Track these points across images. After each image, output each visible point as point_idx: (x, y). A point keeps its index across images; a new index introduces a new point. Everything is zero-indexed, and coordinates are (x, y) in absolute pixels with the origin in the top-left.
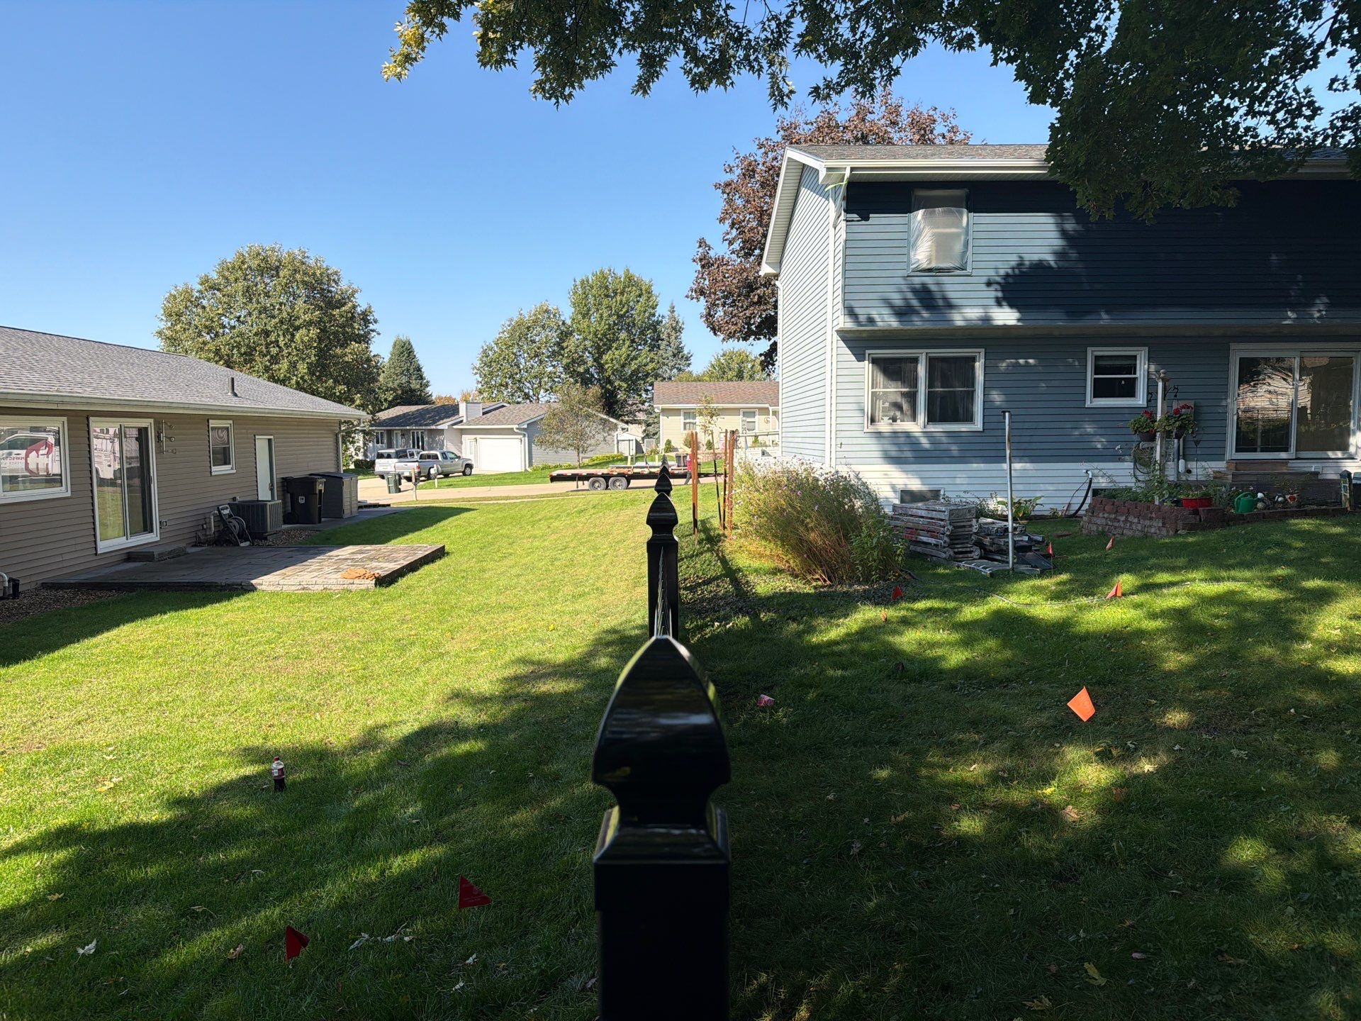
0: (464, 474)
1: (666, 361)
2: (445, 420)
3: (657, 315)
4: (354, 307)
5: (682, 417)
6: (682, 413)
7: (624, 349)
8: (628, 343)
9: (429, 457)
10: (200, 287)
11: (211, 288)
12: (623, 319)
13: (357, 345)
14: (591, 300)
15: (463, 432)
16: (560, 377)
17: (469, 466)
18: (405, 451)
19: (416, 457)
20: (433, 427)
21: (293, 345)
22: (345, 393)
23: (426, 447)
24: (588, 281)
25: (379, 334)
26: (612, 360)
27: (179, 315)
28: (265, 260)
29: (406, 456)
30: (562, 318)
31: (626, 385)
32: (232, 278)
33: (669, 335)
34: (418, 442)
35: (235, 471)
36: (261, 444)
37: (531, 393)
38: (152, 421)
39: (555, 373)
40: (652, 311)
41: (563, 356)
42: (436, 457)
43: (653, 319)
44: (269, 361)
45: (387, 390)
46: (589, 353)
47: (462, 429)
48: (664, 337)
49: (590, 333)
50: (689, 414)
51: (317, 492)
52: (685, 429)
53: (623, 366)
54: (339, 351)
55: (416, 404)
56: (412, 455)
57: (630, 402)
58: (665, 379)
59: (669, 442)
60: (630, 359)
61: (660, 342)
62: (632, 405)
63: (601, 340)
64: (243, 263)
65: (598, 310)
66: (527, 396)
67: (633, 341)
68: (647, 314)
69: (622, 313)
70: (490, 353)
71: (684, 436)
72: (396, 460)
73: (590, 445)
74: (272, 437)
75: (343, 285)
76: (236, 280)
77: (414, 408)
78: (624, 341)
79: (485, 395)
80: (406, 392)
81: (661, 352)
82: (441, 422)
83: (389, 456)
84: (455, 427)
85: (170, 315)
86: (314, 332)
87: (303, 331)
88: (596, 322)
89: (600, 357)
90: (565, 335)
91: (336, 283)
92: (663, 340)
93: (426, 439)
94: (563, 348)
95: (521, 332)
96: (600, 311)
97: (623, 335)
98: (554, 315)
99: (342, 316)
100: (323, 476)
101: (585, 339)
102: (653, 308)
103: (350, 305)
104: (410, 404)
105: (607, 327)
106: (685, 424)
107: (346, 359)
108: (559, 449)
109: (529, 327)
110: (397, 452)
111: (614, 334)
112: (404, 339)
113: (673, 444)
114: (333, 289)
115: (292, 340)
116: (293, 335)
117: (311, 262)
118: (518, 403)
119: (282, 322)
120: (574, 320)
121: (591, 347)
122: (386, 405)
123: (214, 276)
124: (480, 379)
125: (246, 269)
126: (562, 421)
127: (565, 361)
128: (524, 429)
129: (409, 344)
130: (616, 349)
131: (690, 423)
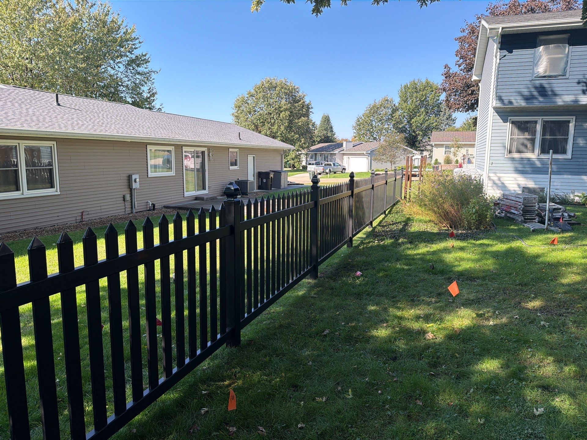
0: (342, 172)
1: (443, 122)
2: (337, 149)
3: (440, 100)
4: (304, 102)
5: (444, 148)
6: (444, 146)
7: (422, 116)
8: (424, 113)
9: (328, 165)
10: (248, 96)
11: (251, 96)
12: (423, 103)
13: (304, 118)
14: (408, 94)
15: (344, 154)
16: (391, 130)
17: (344, 169)
18: (319, 162)
19: (323, 165)
20: (332, 152)
21: (279, 118)
22: (298, 138)
23: (329, 161)
24: (407, 86)
25: (313, 113)
26: (416, 121)
27: (239, 107)
28: (271, 84)
29: (319, 164)
30: (394, 103)
31: (421, 133)
32: (258, 92)
33: (445, 110)
34: (326, 159)
35: (239, 169)
36: (250, 158)
37: (377, 137)
38: (206, 148)
39: (388, 128)
40: (438, 98)
41: (393, 120)
42: (330, 165)
43: (438, 102)
44: (271, 125)
45: (318, 137)
46: (406, 118)
47: (344, 153)
48: (443, 110)
49: (406, 109)
50: (447, 147)
51: (270, 178)
52: (445, 154)
53: (421, 124)
54: (296, 121)
55: (330, 142)
56: (322, 164)
57: (424, 141)
58: (441, 130)
59: (436, 160)
60: (424, 121)
61: (440, 113)
62: (425, 142)
63: (411, 112)
64: (263, 85)
65: (411, 98)
66: (375, 139)
67: (427, 112)
68: (435, 100)
69: (422, 99)
70: (361, 120)
71: (444, 157)
72: (315, 166)
73: (397, 161)
74: (254, 156)
75: (300, 94)
76: (260, 92)
77: (326, 144)
78: (422, 112)
79: (357, 138)
80: (326, 137)
81: (440, 117)
82: (336, 150)
83: (313, 164)
84: (341, 152)
85: (236, 107)
86: (288, 113)
87: (283, 113)
88: (410, 105)
89: (411, 120)
90: (395, 110)
91: (298, 92)
92: (442, 112)
93: (329, 157)
94: (393, 117)
95: (374, 110)
96: (412, 99)
97: (423, 109)
98: (390, 102)
99: (299, 106)
100: (273, 171)
101: (404, 112)
102: (438, 97)
103: (302, 101)
104: (327, 142)
105: (415, 106)
106: (445, 151)
107: (299, 124)
108: (383, 163)
109: (378, 108)
110: (316, 163)
111: (418, 109)
112: (326, 115)
113: (439, 161)
114: (296, 95)
115: (279, 117)
116: (279, 115)
117: (288, 84)
118: (371, 141)
119: (275, 109)
120: (399, 104)
121: (407, 116)
122: (317, 143)
123: (253, 92)
124: (355, 132)
125: (264, 88)
126: (385, 150)
127: (393, 122)
128: (369, 154)
129: (328, 117)
130: (419, 116)
131: (448, 151)
